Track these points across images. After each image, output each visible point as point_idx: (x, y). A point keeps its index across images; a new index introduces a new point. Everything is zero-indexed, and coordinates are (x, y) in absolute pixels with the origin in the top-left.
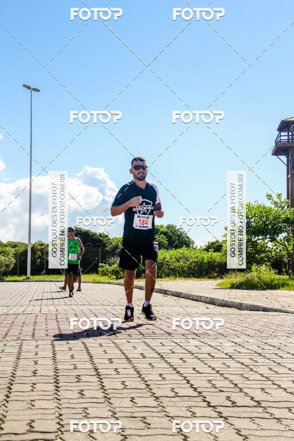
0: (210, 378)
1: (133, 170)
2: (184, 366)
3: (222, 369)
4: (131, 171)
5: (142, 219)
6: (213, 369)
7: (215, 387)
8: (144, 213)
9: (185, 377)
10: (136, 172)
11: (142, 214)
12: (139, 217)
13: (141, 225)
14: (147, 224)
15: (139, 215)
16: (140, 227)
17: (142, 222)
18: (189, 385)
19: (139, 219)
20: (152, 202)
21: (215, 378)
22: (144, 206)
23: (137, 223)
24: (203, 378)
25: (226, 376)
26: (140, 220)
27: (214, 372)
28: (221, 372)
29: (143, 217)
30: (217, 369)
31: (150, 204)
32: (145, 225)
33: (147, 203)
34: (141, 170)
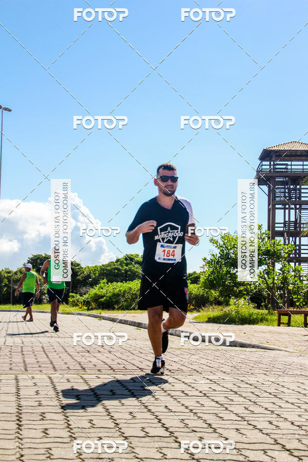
0: (182, 417)
1: (159, 181)
2: (156, 405)
3: (195, 408)
4: (156, 182)
5: (167, 249)
6: (187, 407)
7: (188, 427)
8: (169, 242)
9: (156, 416)
10: (162, 184)
11: (166, 242)
12: (162, 246)
13: (165, 257)
14: (174, 255)
15: (162, 243)
16: (164, 259)
17: (166, 253)
18: (161, 424)
19: (163, 249)
20: (179, 227)
21: (189, 418)
22: (169, 232)
23: (160, 255)
24: (176, 417)
25: (199, 415)
26: (164, 251)
27: (188, 411)
28: (194, 411)
29: (167, 246)
30: (191, 408)
31: (177, 229)
32: (171, 257)
33: (173, 228)
34: (170, 183)
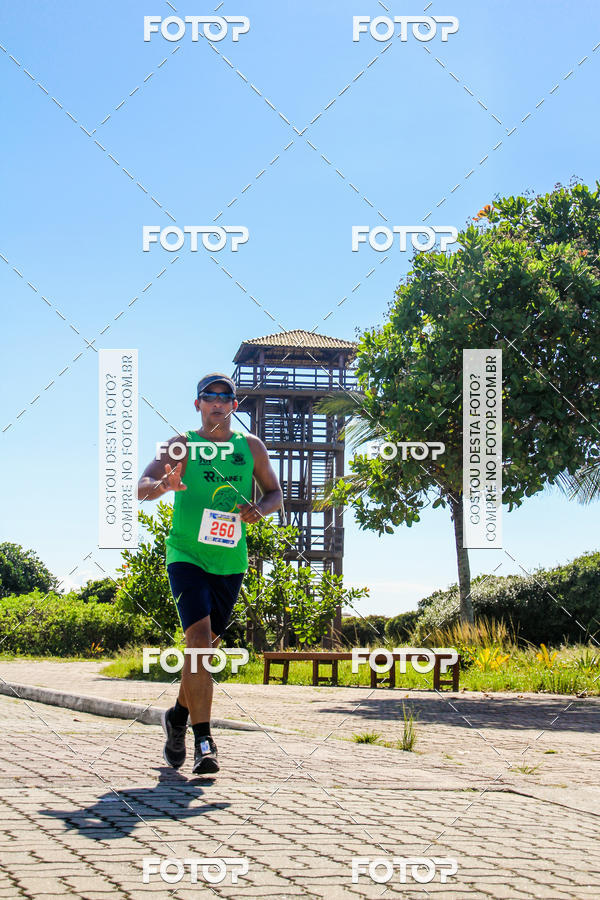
0: (63, 873)
2: (11, 849)
3: (91, 852)
6: (74, 852)
7: (73, 892)
9: (10, 873)
18: (18, 889)
21: (76, 872)
24: (49, 873)
25: (98, 866)
27: (75, 858)
28: (88, 859)
30: (82, 852)
